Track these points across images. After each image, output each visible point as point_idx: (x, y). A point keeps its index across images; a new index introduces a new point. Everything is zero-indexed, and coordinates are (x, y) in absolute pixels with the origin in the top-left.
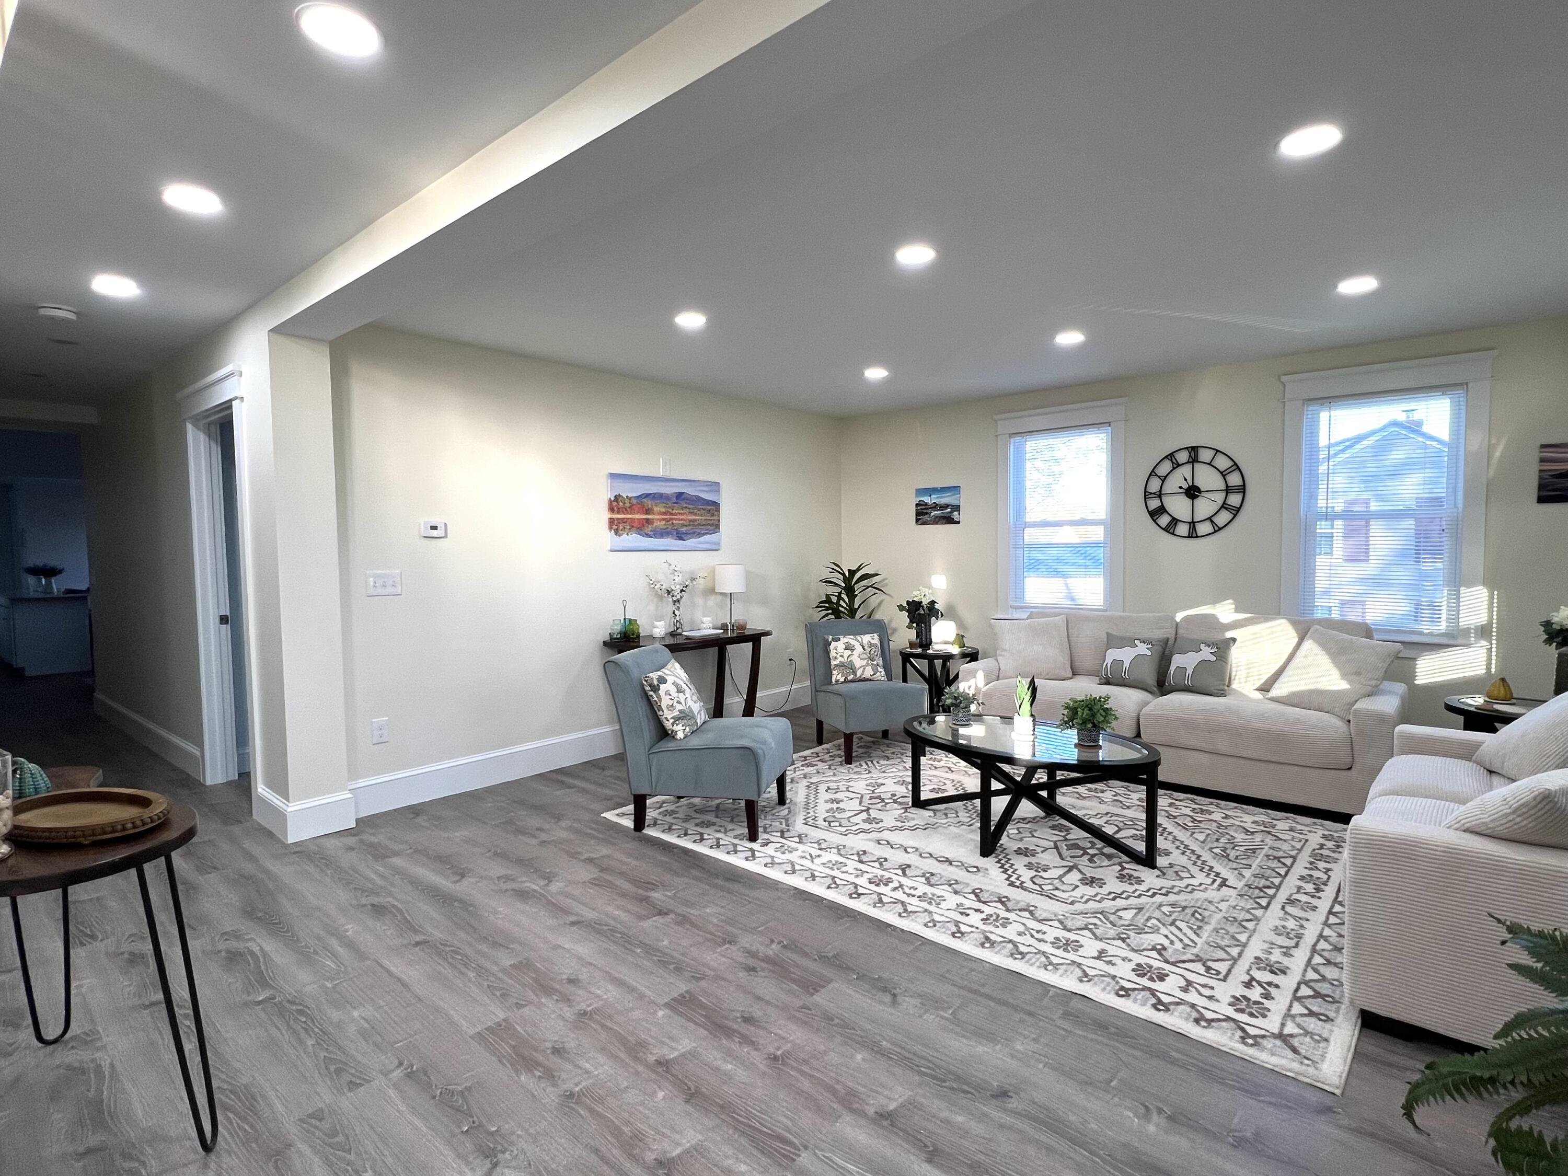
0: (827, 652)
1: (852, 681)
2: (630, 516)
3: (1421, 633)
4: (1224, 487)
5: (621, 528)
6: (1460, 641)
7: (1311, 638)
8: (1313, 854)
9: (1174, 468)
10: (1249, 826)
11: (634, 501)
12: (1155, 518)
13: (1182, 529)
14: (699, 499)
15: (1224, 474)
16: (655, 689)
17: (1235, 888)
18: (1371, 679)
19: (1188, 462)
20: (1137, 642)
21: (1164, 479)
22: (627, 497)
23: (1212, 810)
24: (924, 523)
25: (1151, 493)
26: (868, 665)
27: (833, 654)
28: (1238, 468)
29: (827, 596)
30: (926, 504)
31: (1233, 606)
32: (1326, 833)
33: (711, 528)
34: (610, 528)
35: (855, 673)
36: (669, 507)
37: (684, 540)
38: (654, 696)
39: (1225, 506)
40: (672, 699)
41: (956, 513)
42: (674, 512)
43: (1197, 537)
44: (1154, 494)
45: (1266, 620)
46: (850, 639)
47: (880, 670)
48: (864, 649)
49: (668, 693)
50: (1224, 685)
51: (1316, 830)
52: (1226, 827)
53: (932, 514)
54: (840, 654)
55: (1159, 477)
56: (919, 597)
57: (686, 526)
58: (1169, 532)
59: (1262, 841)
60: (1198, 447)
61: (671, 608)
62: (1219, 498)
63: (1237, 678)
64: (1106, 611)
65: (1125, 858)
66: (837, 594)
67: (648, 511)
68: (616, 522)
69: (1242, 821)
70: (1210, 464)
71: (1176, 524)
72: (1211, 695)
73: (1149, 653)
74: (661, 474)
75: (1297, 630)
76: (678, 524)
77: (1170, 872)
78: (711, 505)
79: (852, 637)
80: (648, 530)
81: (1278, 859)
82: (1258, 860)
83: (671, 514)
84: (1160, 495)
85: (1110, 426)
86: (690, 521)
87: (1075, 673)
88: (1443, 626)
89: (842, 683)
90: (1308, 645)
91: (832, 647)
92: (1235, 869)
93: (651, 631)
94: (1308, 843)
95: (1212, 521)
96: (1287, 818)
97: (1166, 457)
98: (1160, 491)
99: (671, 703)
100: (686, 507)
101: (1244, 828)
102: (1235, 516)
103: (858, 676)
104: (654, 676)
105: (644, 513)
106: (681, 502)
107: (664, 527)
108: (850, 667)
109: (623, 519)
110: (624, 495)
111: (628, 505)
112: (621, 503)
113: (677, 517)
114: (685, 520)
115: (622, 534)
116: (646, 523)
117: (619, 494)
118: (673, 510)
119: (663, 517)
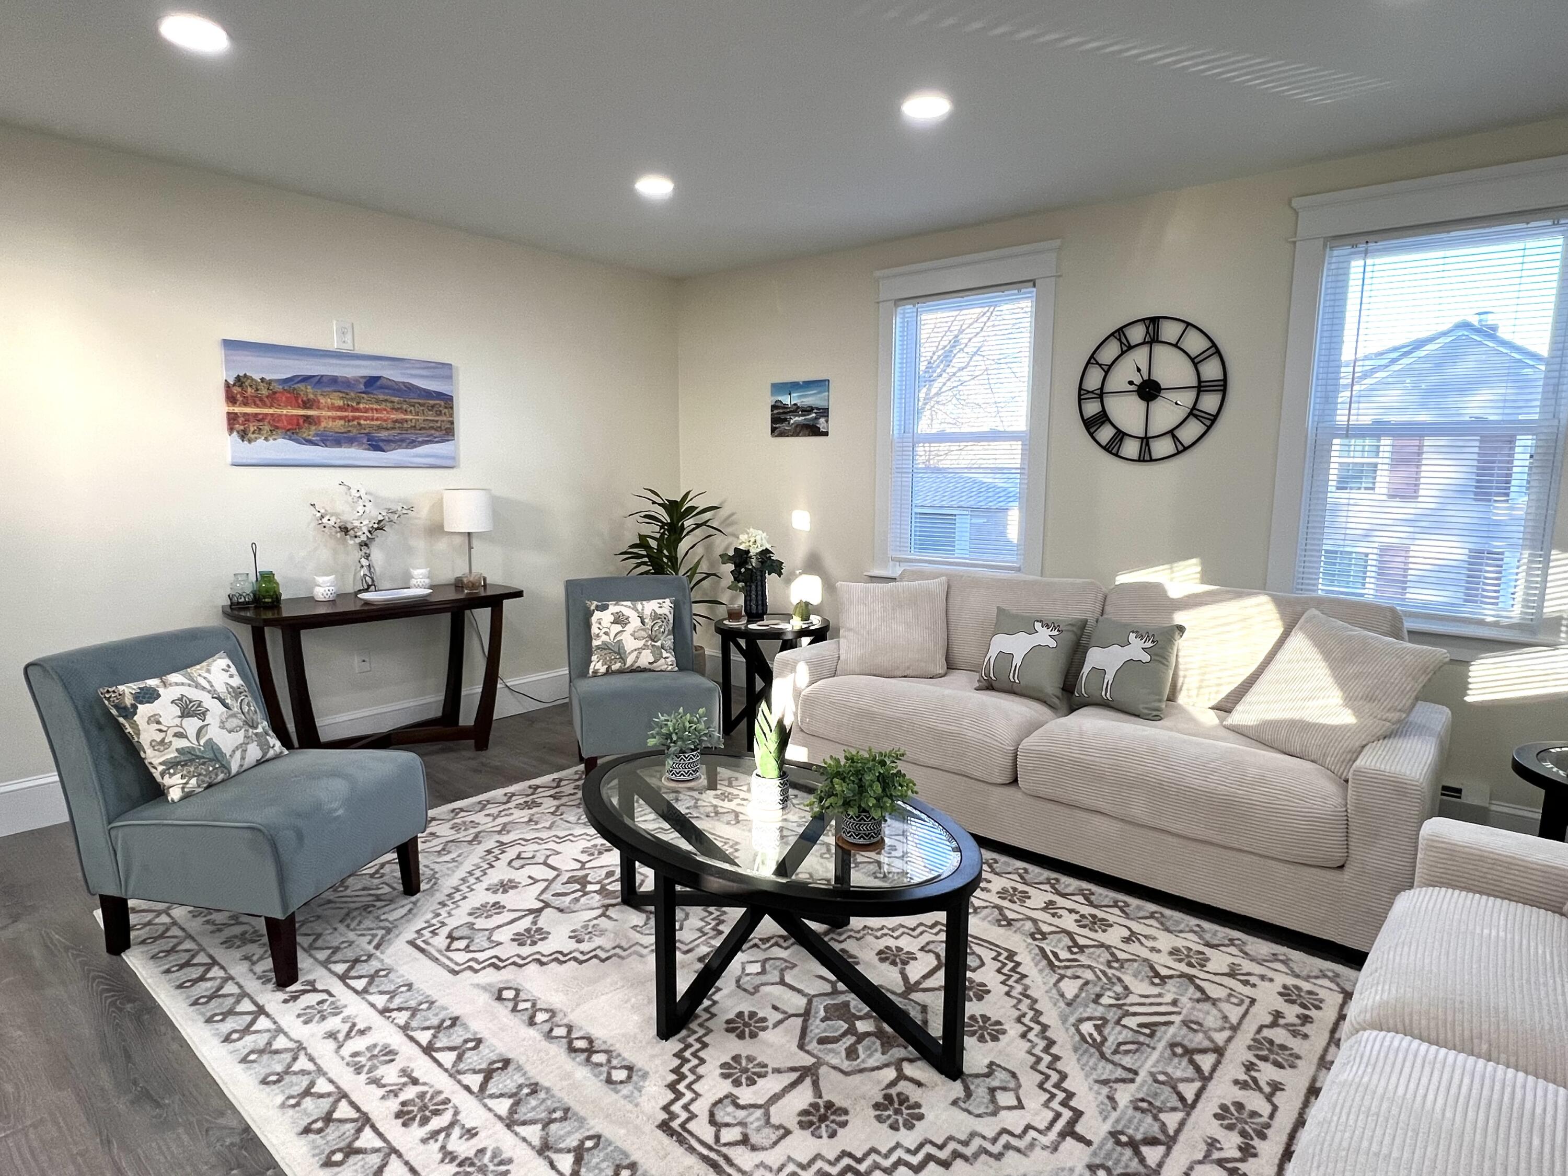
0: (588, 626)
1: (620, 672)
2: (271, 411)
3: (1481, 623)
4: (1195, 384)
5: (252, 429)
6: (1540, 638)
7: (1301, 629)
8: (1257, 1044)
9: (1123, 353)
10: (1163, 962)
11: (279, 388)
12: (1092, 430)
13: (1131, 448)
14: (411, 388)
15: (1196, 362)
16: (129, 713)
17: (1089, 1143)
18: (1392, 709)
19: (1144, 343)
20: (1038, 626)
21: (1107, 370)
22: (263, 380)
23: (1111, 919)
24: (782, 434)
25: (1089, 392)
26: (645, 647)
27: (594, 630)
28: (1218, 352)
29: (642, 538)
30: (785, 406)
31: (1199, 569)
32: (1291, 981)
33: (437, 434)
34: (231, 429)
35: (623, 660)
36: (352, 399)
37: (383, 451)
38: (127, 726)
39: (1195, 412)
40: (160, 731)
41: (822, 420)
42: (361, 406)
43: (1151, 460)
44: (1092, 392)
45: (1239, 596)
46: (625, 608)
47: (665, 654)
48: (643, 622)
49: (155, 720)
50: (1160, 701)
51: (1270, 974)
52: (1122, 963)
53: (792, 422)
54: (604, 630)
55: (1100, 365)
56: (747, 544)
57: (387, 429)
58: (1111, 452)
59: (1175, 1003)
60: (1159, 318)
61: (357, 554)
62: (1187, 398)
63: (1185, 687)
64: (1019, 570)
65: (912, 1051)
66: (658, 536)
67: (307, 404)
68: (241, 420)
69: (1153, 949)
70: (1176, 346)
71: (1121, 440)
72: (1138, 716)
73: (1053, 644)
74: (334, 345)
75: (1283, 616)
76: (371, 427)
77: (980, 1091)
78: (432, 398)
79: (629, 603)
80: (310, 433)
81: (1189, 1052)
82: (1155, 1055)
83: (355, 410)
84: (1100, 395)
85: (1034, 286)
86: (396, 421)
87: (951, 666)
88: (1516, 612)
89: (604, 675)
90: (1299, 642)
91: (594, 619)
92: (1105, 1082)
94: (1253, 1010)
95: (1174, 437)
96: (1232, 942)
97: (1112, 334)
98: (1102, 388)
99: (159, 737)
100: (386, 401)
101: (1152, 968)
102: (1209, 428)
103: (628, 664)
104: (128, 690)
105: (299, 407)
106: (375, 392)
107: (343, 430)
108: (617, 650)
109: (257, 414)
110: (257, 377)
111: (265, 392)
112: (249, 389)
113: (369, 414)
114: (385, 421)
115: (256, 438)
116: (304, 421)
117: (245, 375)
118: (358, 403)
119: (339, 414)
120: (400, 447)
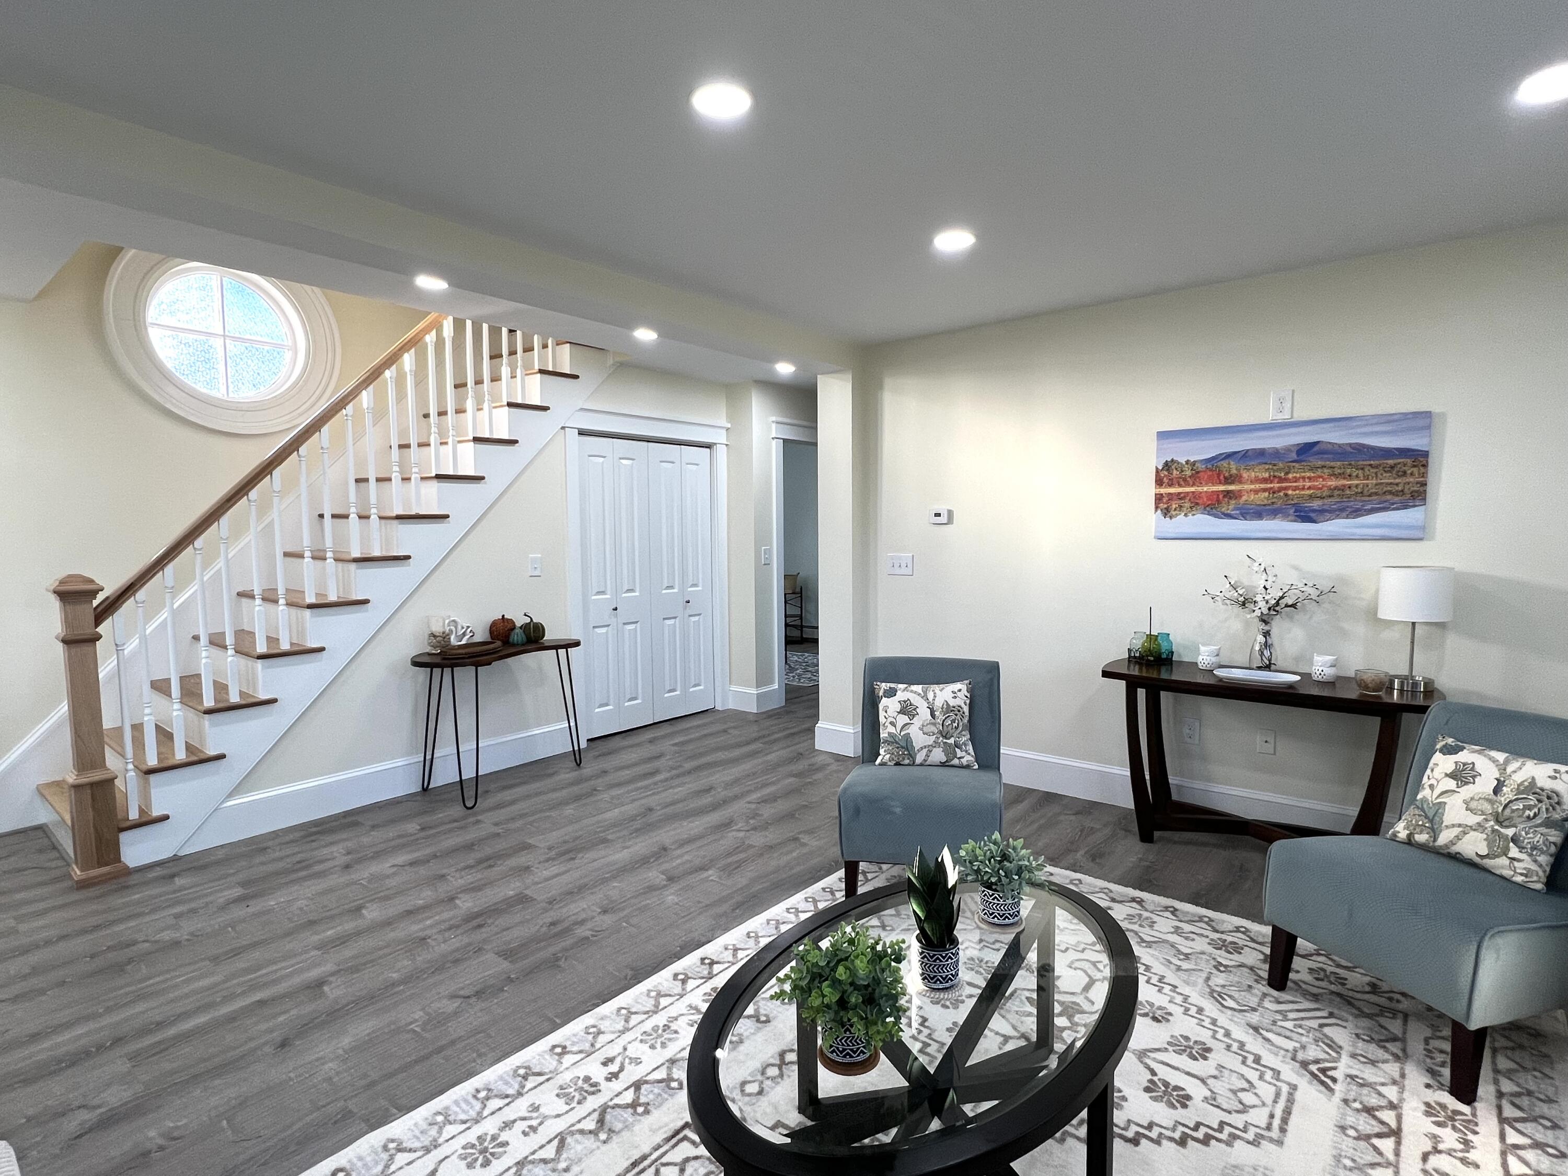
2: (1193, 489)
5: (1174, 506)
11: (1201, 467)
14: (1362, 449)
22: (1188, 462)
26: (1479, 827)
33: (1398, 499)
34: (1157, 508)
35: (1435, 834)
36: (1280, 470)
42: (1290, 476)
46: (1487, 760)
48: (1496, 791)
54: (1432, 783)
57: (1322, 498)
67: (1229, 480)
68: (1166, 499)
74: (1271, 416)
76: (1302, 496)
78: (1394, 457)
79: (1498, 756)
80: (1230, 507)
83: (1281, 480)
86: (1336, 488)
91: (1431, 763)
100: (1323, 467)
103: (1441, 841)
105: (1220, 483)
106: (1311, 459)
107: (1266, 502)
108: (1431, 815)
109: (1179, 494)
110: (1182, 460)
111: (1189, 473)
112: (1175, 472)
113: (1300, 484)
114: (1320, 489)
115: (1177, 515)
116: (1224, 497)
117: (1172, 460)
118: (1287, 473)
119: (1263, 486)
120: (1337, 517)
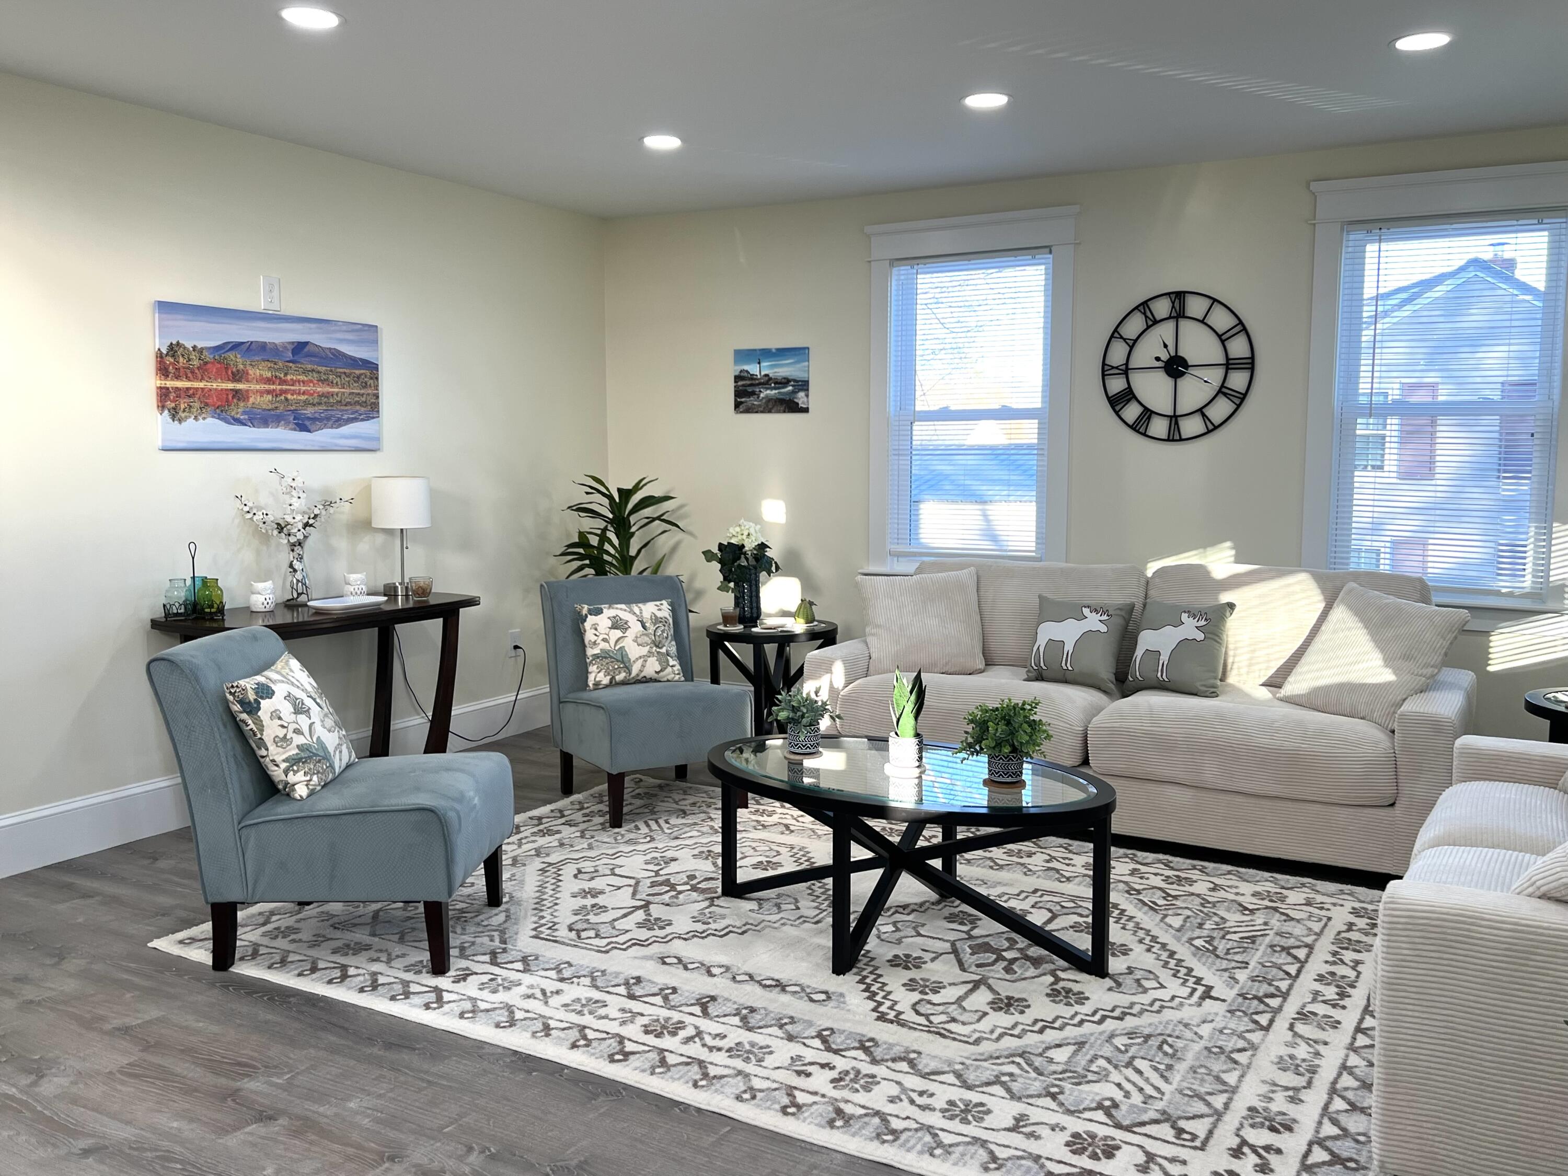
0: (579, 634)
1: (624, 683)
2: (201, 385)
3: (1498, 593)
4: (1223, 361)
5: (182, 406)
6: (1550, 605)
7: (1342, 601)
8: (1338, 941)
9: (1148, 327)
10: (1248, 901)
11: (208, 357)
12: (1117, 408)
13: (1159, 427)
14: (338, 356)
15: (1223, 339)
16: (252, 708)
17: (1224, 1001)
18: (1426, 666)
19: (1170, 318)
20: (1086, 611)
21: (1132, 345)
22: (194, 348)
23: (1194, 878)
24: (748, 411)
25: (1113, 368)
26: (650, 653)
27: (589, 636)
28: (1245, 329)
29: (582, 535)
30: (752, 377)
31: (1233, 552)
32: (1357, 905)
33: (363, 409)
34: (162, 407)
35: (628, 670)
36: (279, 370)
37: (309, 431)
38: (250, 722)
39: (1224, 390)
40: (283, 726)
41: (801, 394)
42: (289, 377)
43: (1181, 440)
44: (1117, 368)
45: (1281, 574)
46: (620, 611)
47: (672, 662)
48: (644, 627)
49: (276, 715)
50: (1216, 679)
51: (1341, 902)
52: (1214, 905)
53: (762, 395)
54: (601, 637)
55: (1125, 340)
56: (740, 537)
57: (313, 405)
58: (1138, 432)
59: (1266, 924)
60: (1185, 292)
61: (285, 556)
62: (1215, 377)
63: (1235, 666)
64: (1038, 560)
65: (1062, 963)
66: (599, 532)
67: (237, 376)
68: (172, 396)
69: (1237, 894)
70: (1202, 322)
71: (1149, 418)
72: (1196, 695)
73: (1104, 629)
74: (261, 305)
75: (1324, 590)
76: (298, 402)
77: (1128, 981)
78: (359, 367)
79: (623, 606)
80: (238, 411)
81: (1286, 950)
82: (1259, 953)
83: (283, 382)
84: (1125, 370)
85: (1050, 252)
86: (322, 395)
87: (989, 663)
88: (1528, 582)
89: (606, 686)
90: (1340, 613)
91: (587, 625)
92: (1225, 970)
93: (248, 599)
94: (1330, 924)
95: (1204, 415)
96: (1303, 885)
97: (1136, 308)
98: (1127, 364)
99: (281, 733)
100: (313, 370)
101: (1240, 905)
102: (1239, 406)
103: (634, 673)
104: (248, 684)
105: (229, 380)
106: (302, 360)
107: (270, 407)
108: (620, 658)
109: (188, 389)
110: (189, 345)
111: (196, 363)
112: (181, 359)
113: (296, 388)
114: (312, 395)
115: (186, 418)
116: (233, 397)
117: (178, 342)
118: (286, 374)
119: (267, 387)
120: (325, 426)
